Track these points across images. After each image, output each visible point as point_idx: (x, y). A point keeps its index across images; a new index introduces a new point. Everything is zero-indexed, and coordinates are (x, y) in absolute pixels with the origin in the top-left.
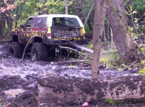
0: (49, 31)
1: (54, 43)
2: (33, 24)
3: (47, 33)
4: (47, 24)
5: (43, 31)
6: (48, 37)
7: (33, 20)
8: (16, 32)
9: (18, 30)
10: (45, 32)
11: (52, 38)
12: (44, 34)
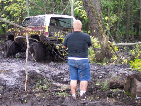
0: (47, 30)
1: (51, 41)
2: (30, 24)
3: (45, 32)
4: (45, 23)
5: (40, 29)
6: (45, 35)
7: (30, 20)
8: (12, 32)
9: (14, 30)
10: (42, 31)
11: (50, 37)
12: (41, 33)
